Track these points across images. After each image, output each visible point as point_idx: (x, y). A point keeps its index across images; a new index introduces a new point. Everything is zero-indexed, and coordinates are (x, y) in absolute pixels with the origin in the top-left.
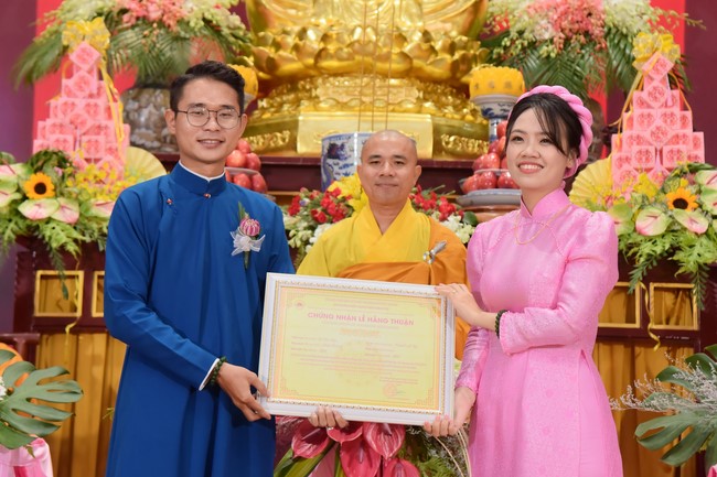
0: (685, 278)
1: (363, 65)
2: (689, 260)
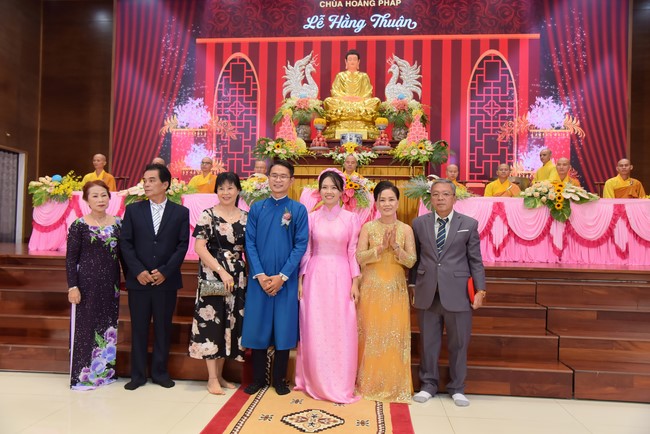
0: (421, 165)
1: (351, 118)
2: (421, 161)
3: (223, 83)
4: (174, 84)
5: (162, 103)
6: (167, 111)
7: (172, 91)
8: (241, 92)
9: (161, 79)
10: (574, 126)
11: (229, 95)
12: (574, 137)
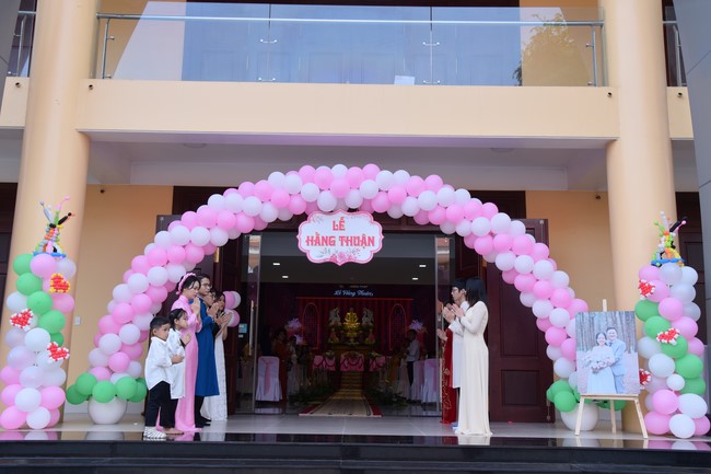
10: (425, 330)
12: (425, 333)
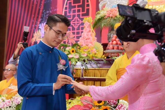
3: (68, 6)
4: (39, 10)
5: (33, 23)
6: (35, 27)
7: (38, 14)
8: (79, 11)
9: (32, 7)
11: (72, 14)
